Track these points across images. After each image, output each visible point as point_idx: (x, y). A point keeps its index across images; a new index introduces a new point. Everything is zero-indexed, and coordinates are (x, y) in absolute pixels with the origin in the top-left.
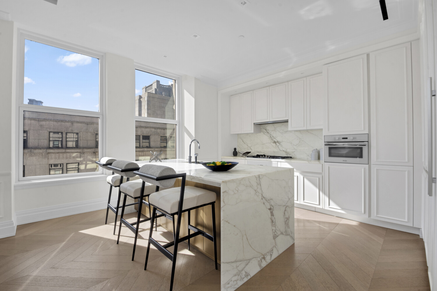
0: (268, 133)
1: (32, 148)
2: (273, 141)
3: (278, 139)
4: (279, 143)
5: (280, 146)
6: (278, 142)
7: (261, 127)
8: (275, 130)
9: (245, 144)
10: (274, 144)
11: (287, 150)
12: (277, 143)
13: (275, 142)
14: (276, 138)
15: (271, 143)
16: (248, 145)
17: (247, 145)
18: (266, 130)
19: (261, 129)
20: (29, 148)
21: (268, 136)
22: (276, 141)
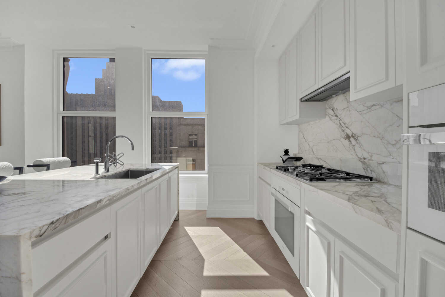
0: (336, 116)
1: (199, 147)
2: (344, 136)
3: (355, 129)
4: (355, 139)
5: (357, 147)
6: (353, 137)
7: (327, 107)
10: (347, 141)
11: (371, 156)
12: (352, 139)
13: (348, 137)
14: (350, 128)
15: (342, 139)
18: (333, 110)
19: (326, 109)
20: (198, 147)
21: (336, 124)
22: (350, 134)
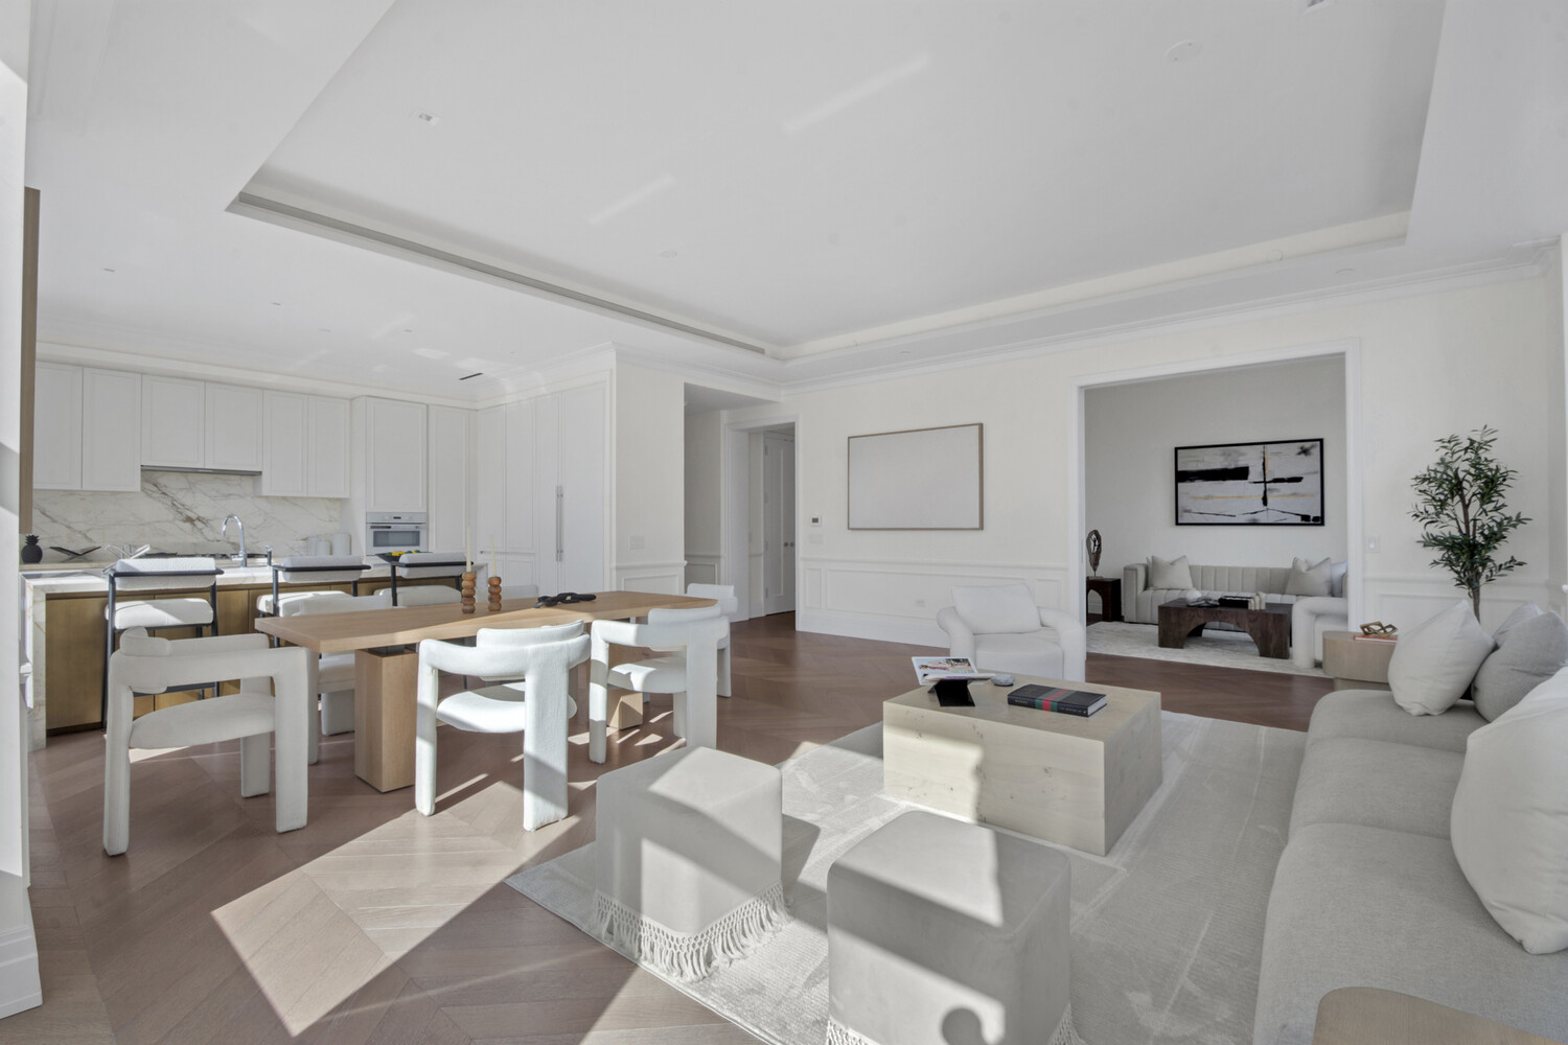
0: (164, 494)
2: (182, 518)
3: (202, 512)
4: (202, 523)
5: (206, 531)
6: (199, 520)
8: (190, 488)
9: (55, 521)
10: (188, 525)
12: (197, 523)
13: (189, 520)
14: (194, 510)
15: (177, 522)
16: (72, 525)
17: (69, 527)
21: (163, 503)
22: (193, 516)
